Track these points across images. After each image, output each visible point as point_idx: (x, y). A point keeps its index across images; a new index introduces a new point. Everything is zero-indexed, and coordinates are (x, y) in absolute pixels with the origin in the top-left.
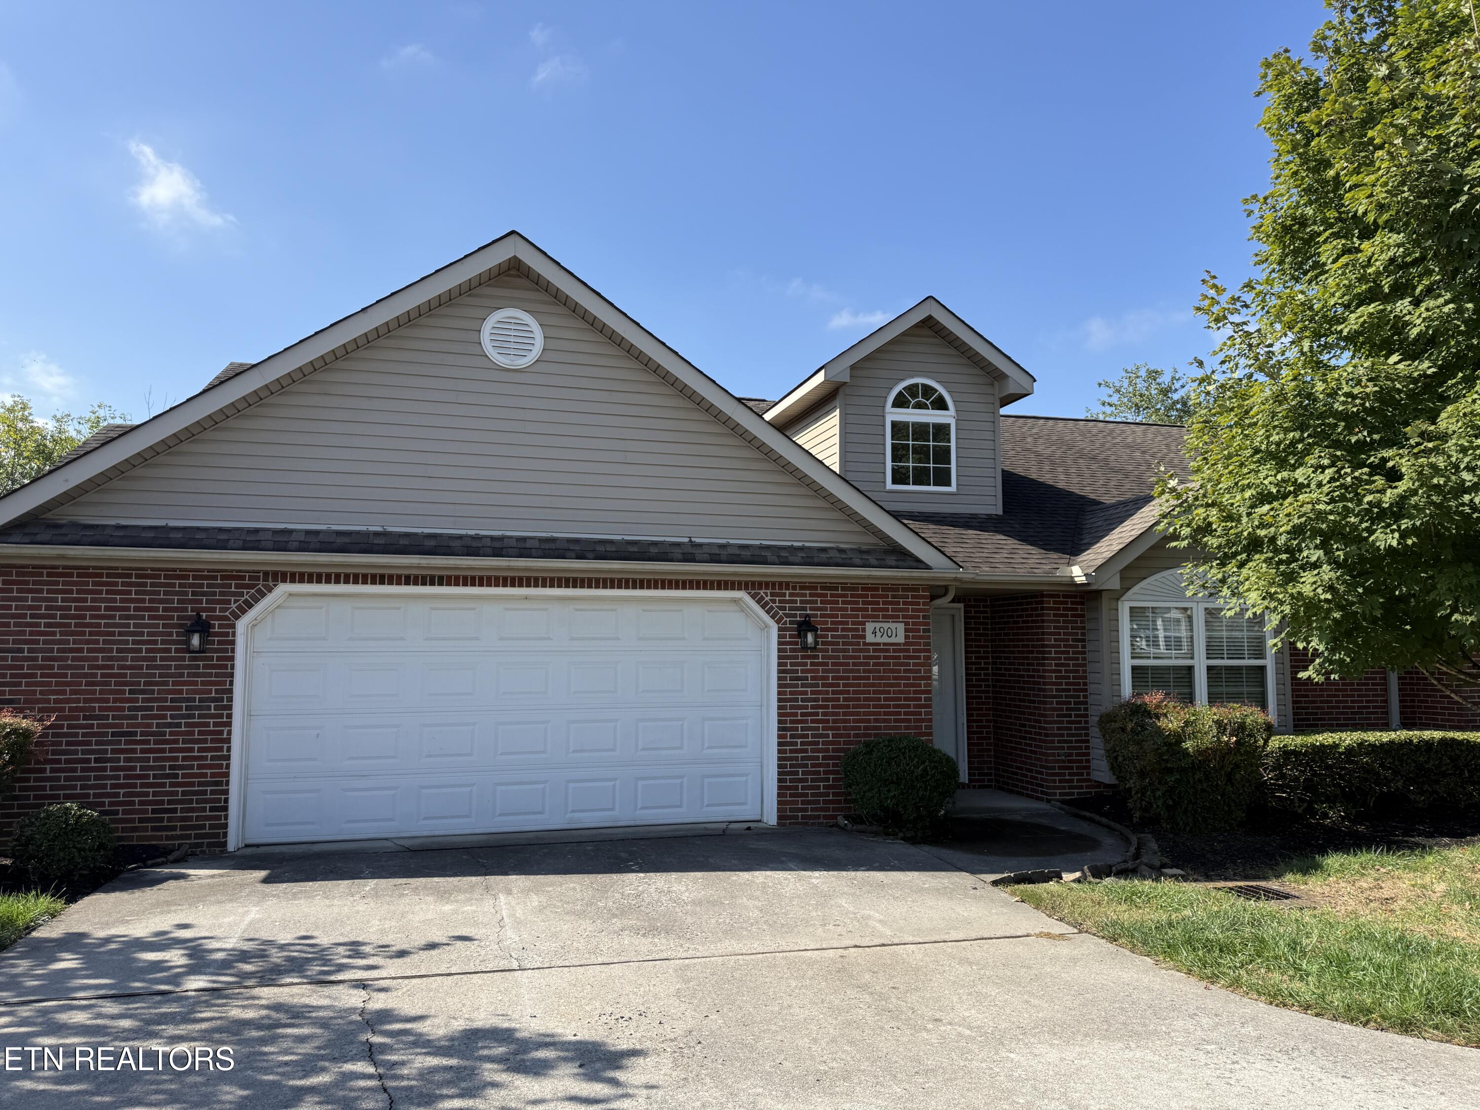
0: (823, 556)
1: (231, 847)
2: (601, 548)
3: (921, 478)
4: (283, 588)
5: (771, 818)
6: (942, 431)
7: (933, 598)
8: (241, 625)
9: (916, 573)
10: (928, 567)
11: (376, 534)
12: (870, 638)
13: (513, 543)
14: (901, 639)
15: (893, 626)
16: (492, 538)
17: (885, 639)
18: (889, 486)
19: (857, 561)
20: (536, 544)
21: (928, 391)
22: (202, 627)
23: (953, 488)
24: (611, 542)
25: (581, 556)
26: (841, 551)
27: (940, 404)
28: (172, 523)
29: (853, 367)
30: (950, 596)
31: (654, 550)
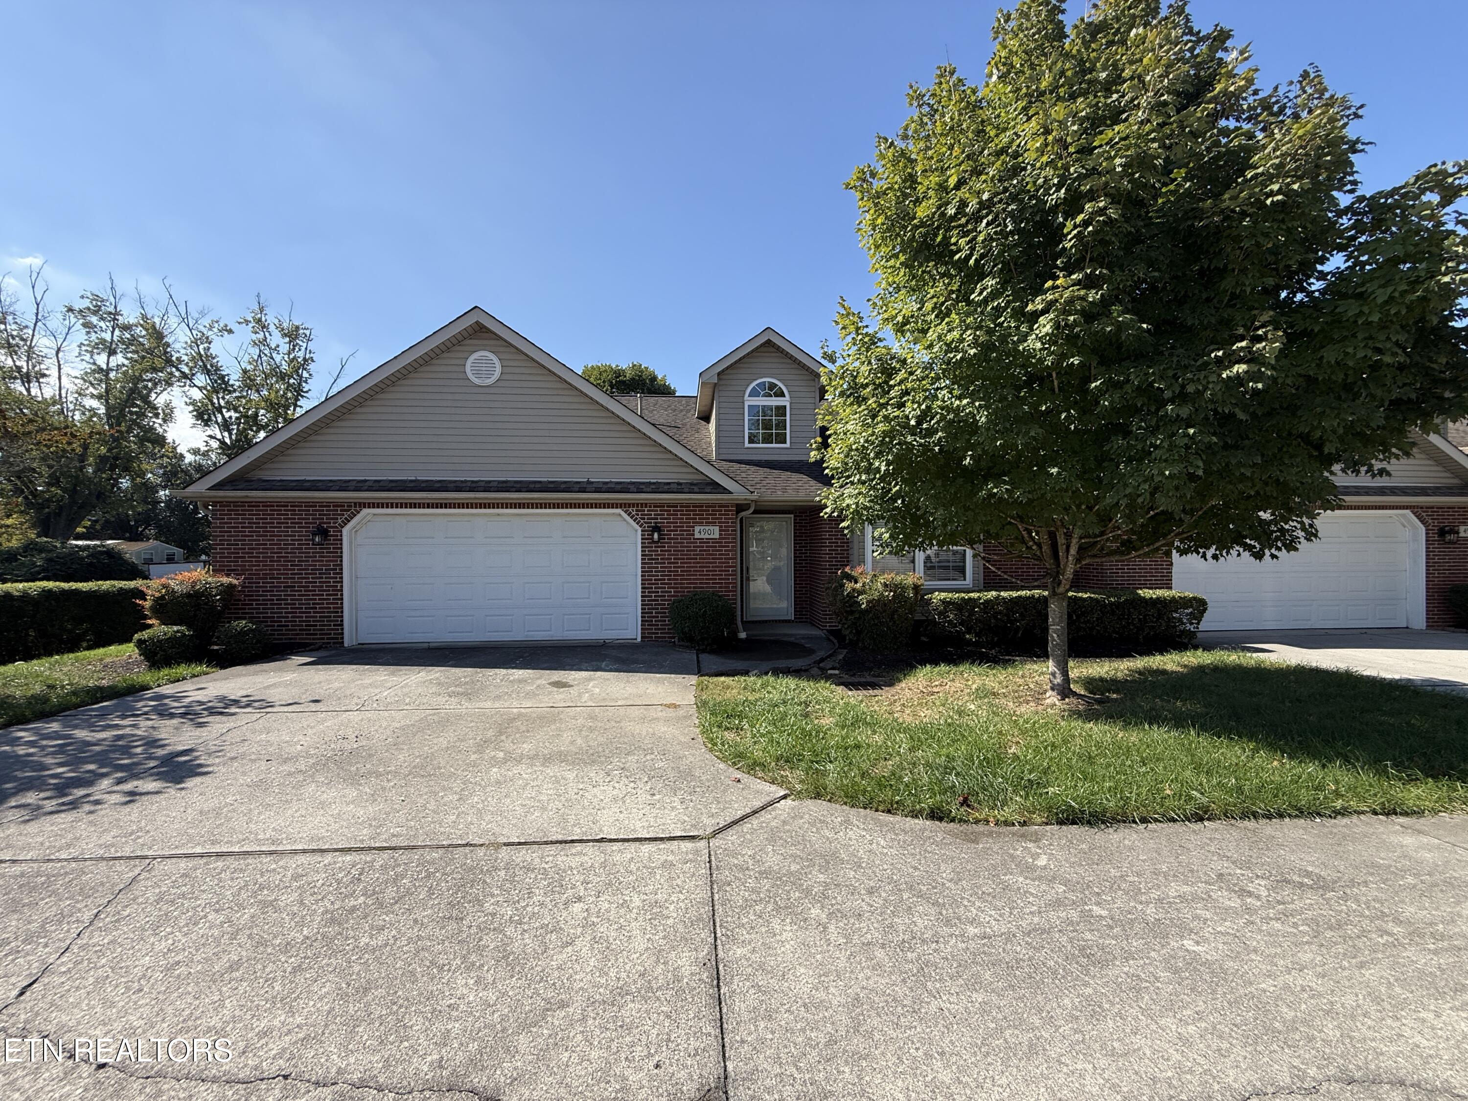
0: (666, 487)
1: (346, 645)
2: (532, 486)
3: (767, 439)
4: (365, 511)
5: (639, 639)
6: (781, 410)
7: (738, 512)
8: (345, 531)
9: (719, 496)
10: (730, 493)
11: (411, 481)
12: (697, 536)
13: (483, 484)
14: (717, 536)
15: (711, 528)
16: (473, 482)
17: (707, 536)
18: (747, 445)
19: (686, 490)
20: (495, 484)
21: (772, 386)
22: (324, 533)
23: (788, 445)
24: (540, 482)
25: (519, 491)
26: (679, 484)
27: (782, 395)
28: (308, 478)
29: (719, 374)
30: (751, 510)
31: (563, 486)
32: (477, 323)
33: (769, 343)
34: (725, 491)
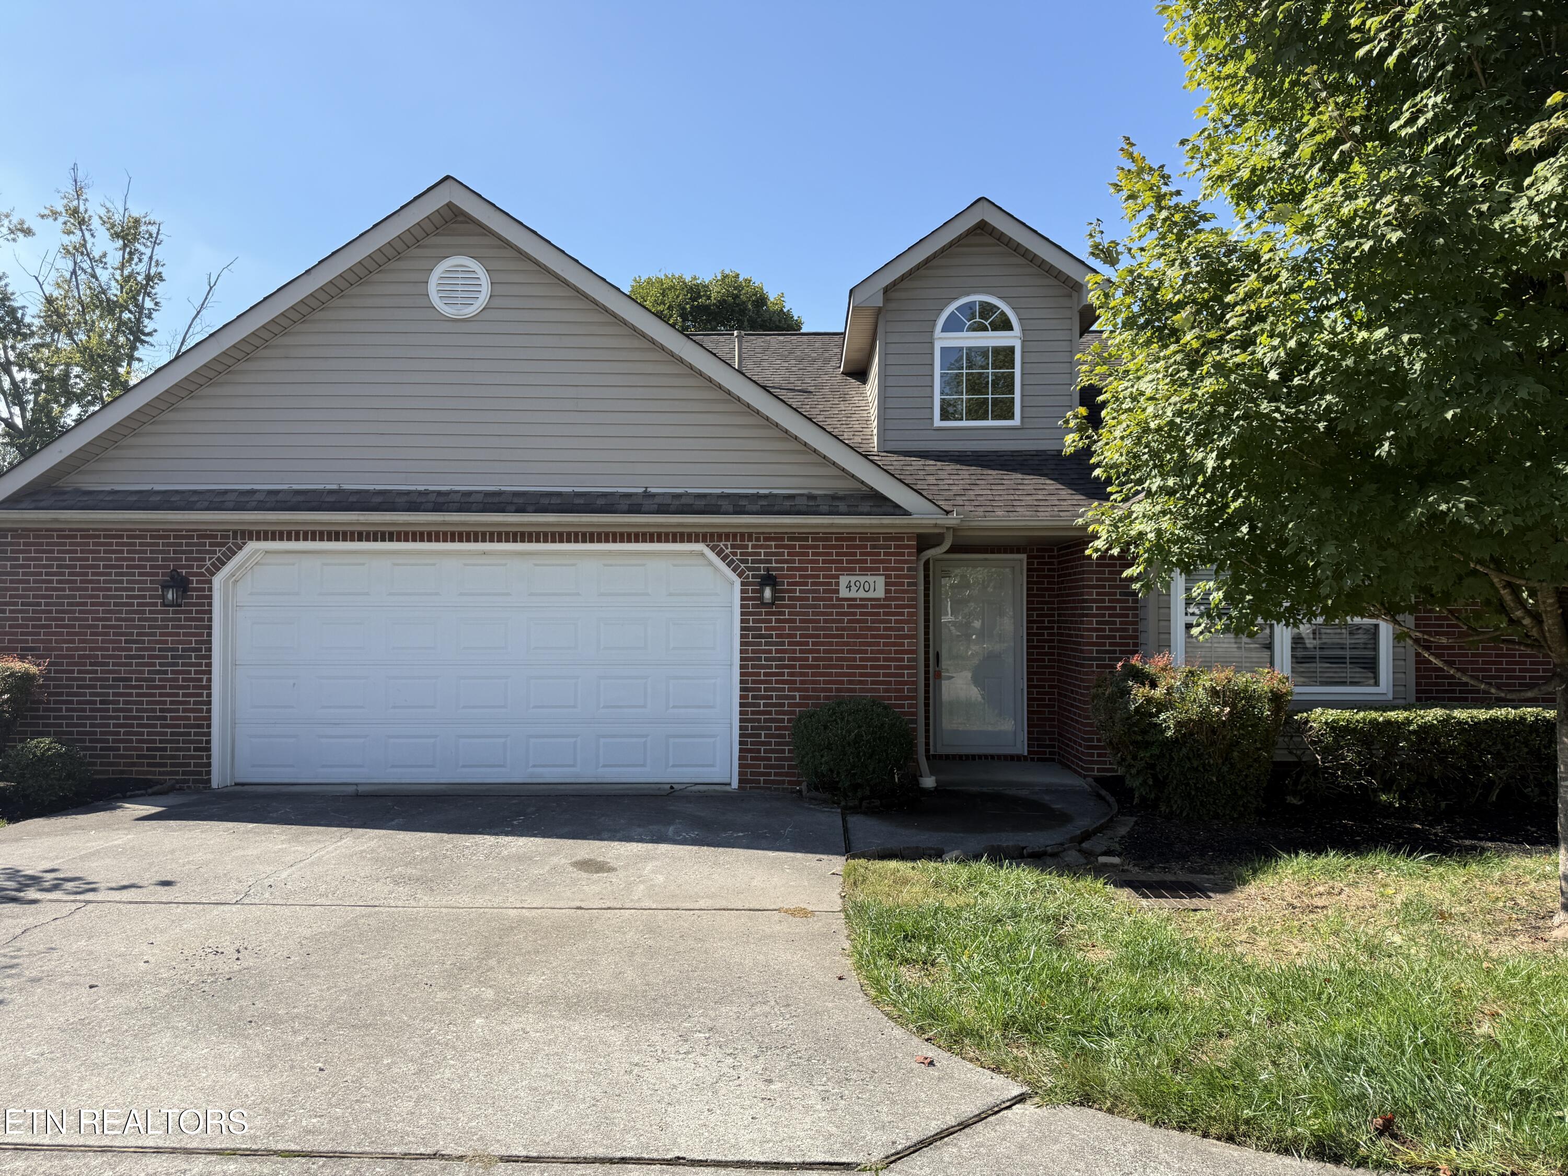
0: (788, 503)
1: (214, 785)
2: (545, 501)
3: (977, 411)
4: (252, 546)
5: (735, 784)
6: (1005, 356)
7: (920, 549)
8: (218, 580)
9: (887, 520)
10: (906, 513)
11: (331, 492)
12: (844, 593)
13: (457, 498)
14: (880, 593)
15: (871, 579)
16: (439, 493)
17: (862, 594)
18: (938, 422)
19: (825, 508)
20: (480, 498)
21: (987, 310)
22: (180, 583)
23: (1017, 421)
24: (559, 494)
25: (521, 510)
26: (811, 497)
27: (1004, 325)
28: (157, 488)
29: (886, 290)
30: (946, 546)
31: (600, 502)
32: (450, 205)
33: (982, 227)
34: (897, 510)
